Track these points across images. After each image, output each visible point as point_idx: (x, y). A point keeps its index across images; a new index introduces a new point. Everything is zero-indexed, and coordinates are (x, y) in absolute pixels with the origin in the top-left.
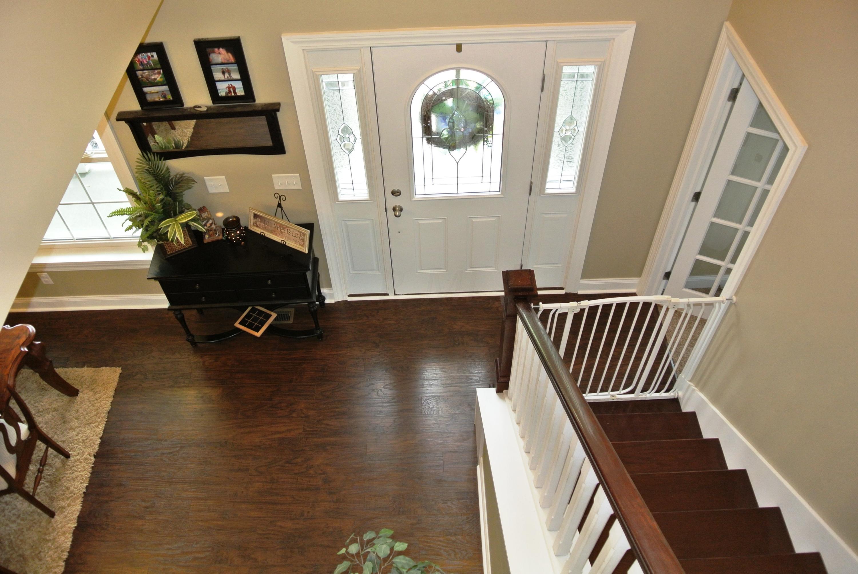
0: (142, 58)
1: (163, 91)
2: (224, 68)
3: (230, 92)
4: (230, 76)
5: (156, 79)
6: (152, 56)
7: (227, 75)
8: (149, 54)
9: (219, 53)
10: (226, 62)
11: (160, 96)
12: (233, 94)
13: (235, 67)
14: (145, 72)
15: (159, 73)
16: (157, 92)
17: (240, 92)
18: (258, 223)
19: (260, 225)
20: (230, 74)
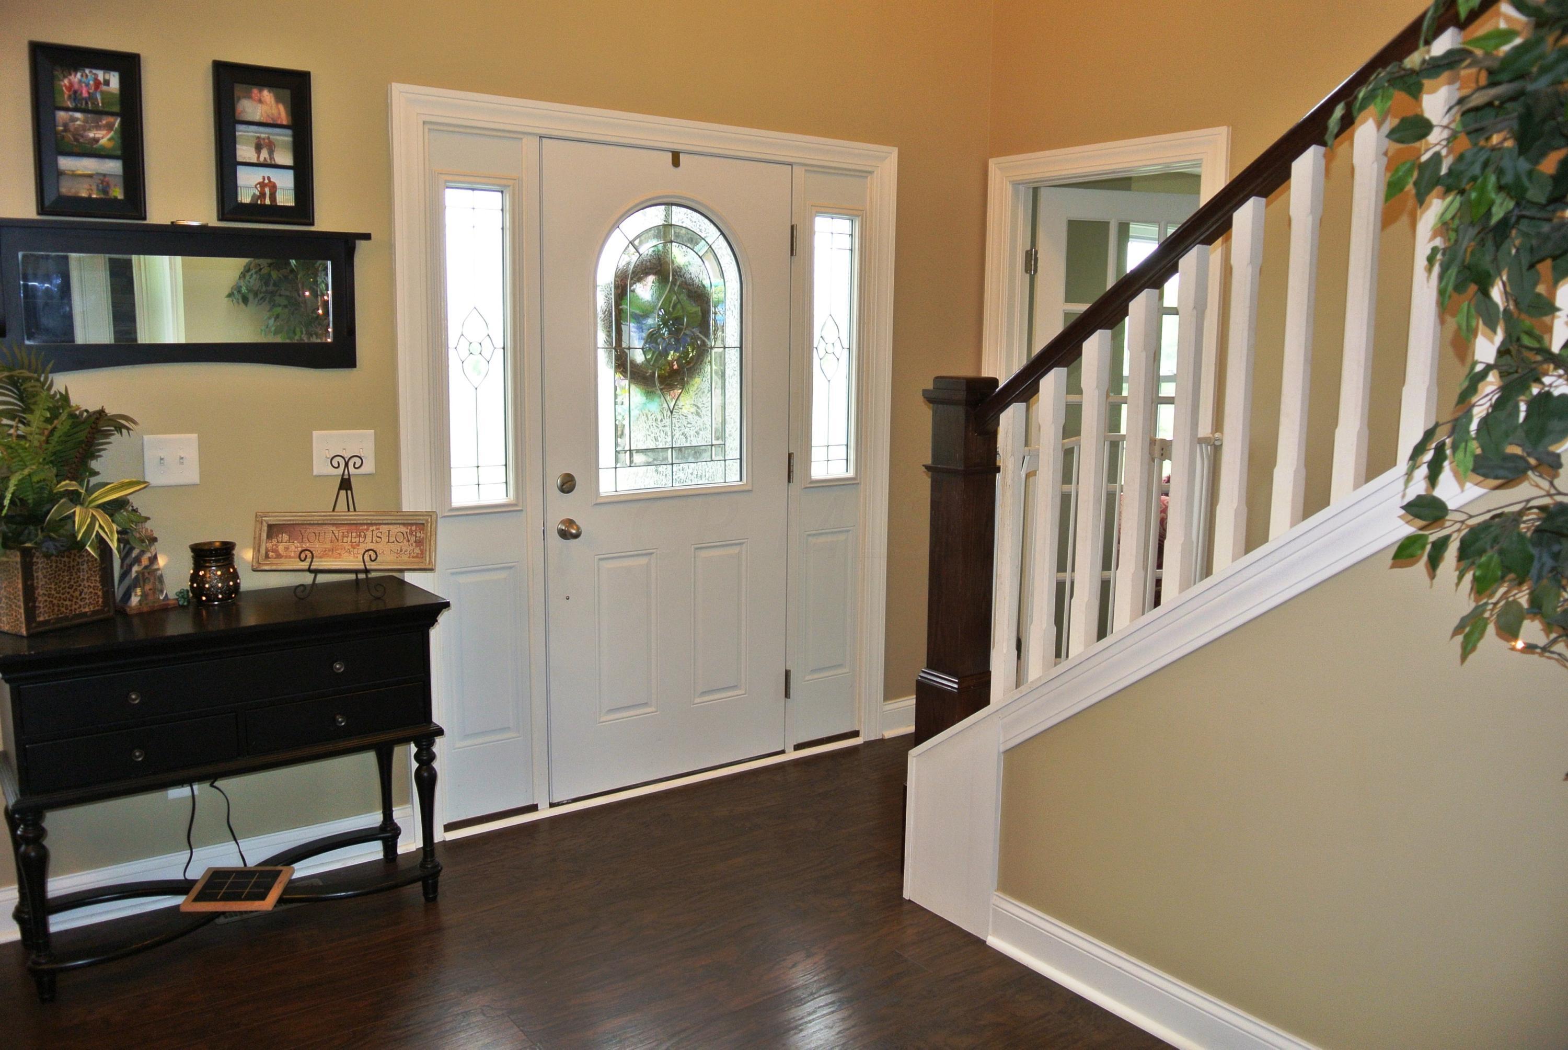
0: (80, 81)
1: (105, 175)
2: (263, 136)
3: (263, 195)
4: (271, 158)
5: (96, 140)
6: (107, 83)
7: (264, 154)
8: (101, 75)
9: (260, 101)
10: (270, 121)
11: (94, 187)
12: (268, 202)
13: (284, 138)
14: (77, 119)
15: (110, 127)
16: (90, 176)
17: (285, 198)
18: (281, 548)
19: (287, 549)
20: (271, 153)
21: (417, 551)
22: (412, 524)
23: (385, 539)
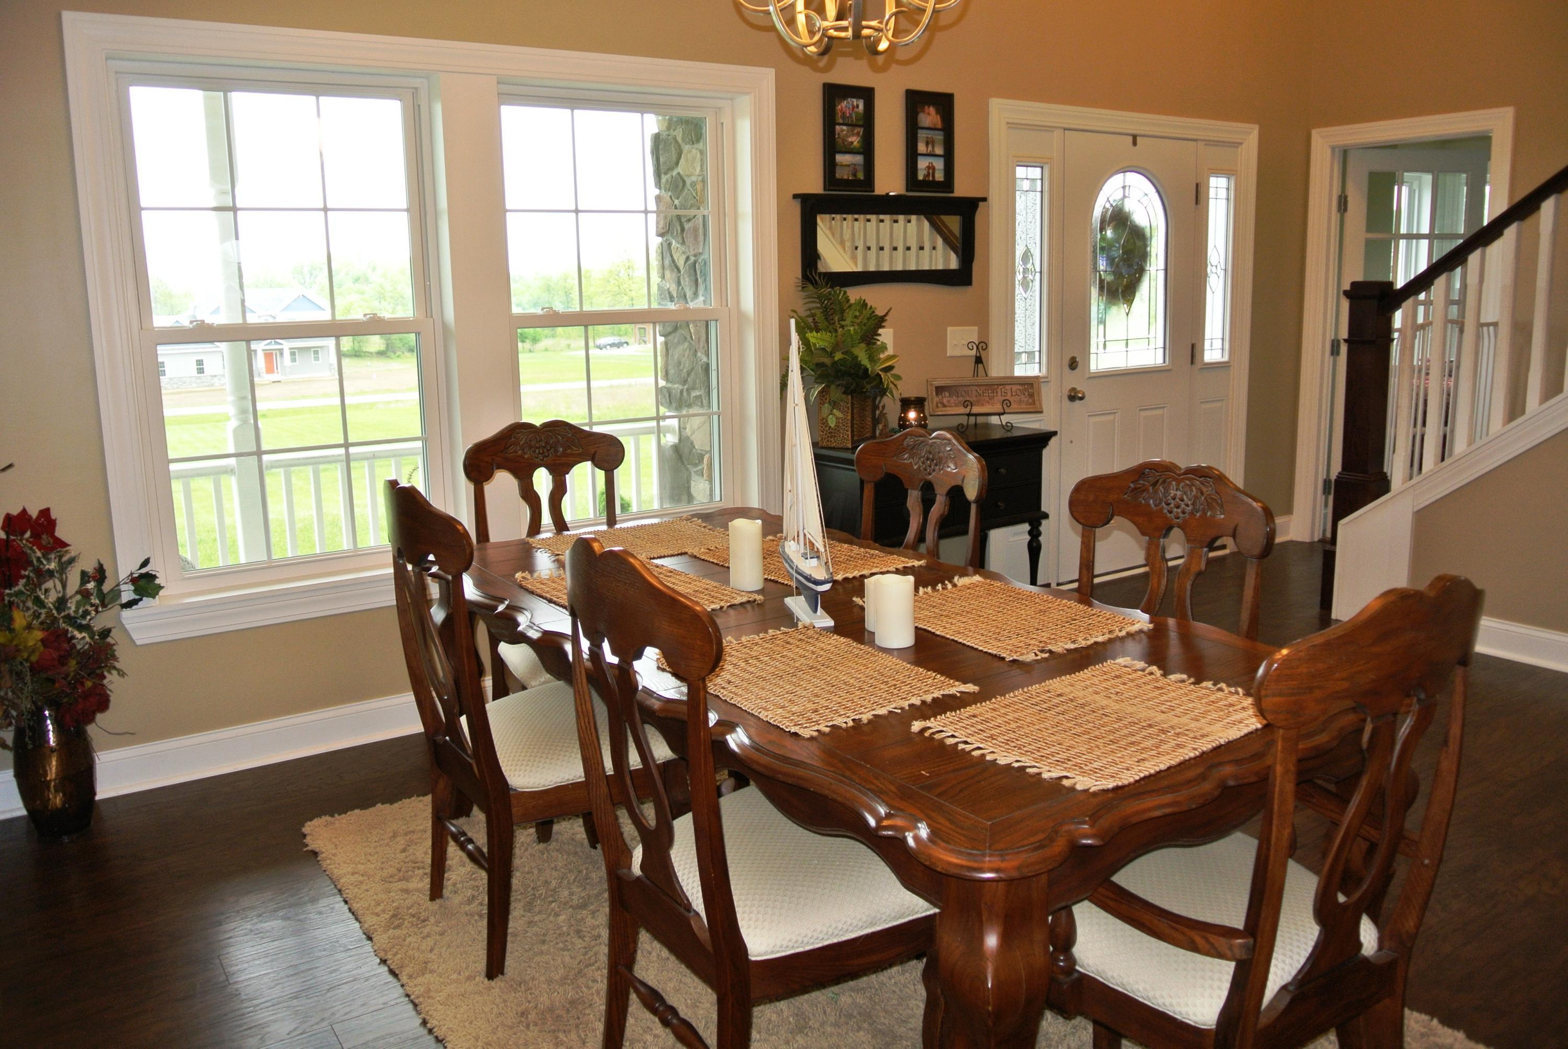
0: (846, 106)
1: (855, 165)
2: (930, 136)
3: (929, 173)
4: (933, 150)
5: (852, 143)
6: (858, 106)
7: (930, 148)
8: (855, 100)
9: (929, 114)
10: (932, 126)
11: (850, 173)
12: (931, 178)
13: (939, 137)
14: (844, 130)
15: (858, 134)
16: (848, 166)
17: (939, 176)
18: (945, 401)
19: (949, 401)
20: (933, 147)
21: (1030, 400)
22: (1025, 384)
23: (1009, 394)
